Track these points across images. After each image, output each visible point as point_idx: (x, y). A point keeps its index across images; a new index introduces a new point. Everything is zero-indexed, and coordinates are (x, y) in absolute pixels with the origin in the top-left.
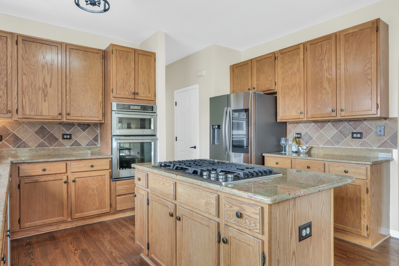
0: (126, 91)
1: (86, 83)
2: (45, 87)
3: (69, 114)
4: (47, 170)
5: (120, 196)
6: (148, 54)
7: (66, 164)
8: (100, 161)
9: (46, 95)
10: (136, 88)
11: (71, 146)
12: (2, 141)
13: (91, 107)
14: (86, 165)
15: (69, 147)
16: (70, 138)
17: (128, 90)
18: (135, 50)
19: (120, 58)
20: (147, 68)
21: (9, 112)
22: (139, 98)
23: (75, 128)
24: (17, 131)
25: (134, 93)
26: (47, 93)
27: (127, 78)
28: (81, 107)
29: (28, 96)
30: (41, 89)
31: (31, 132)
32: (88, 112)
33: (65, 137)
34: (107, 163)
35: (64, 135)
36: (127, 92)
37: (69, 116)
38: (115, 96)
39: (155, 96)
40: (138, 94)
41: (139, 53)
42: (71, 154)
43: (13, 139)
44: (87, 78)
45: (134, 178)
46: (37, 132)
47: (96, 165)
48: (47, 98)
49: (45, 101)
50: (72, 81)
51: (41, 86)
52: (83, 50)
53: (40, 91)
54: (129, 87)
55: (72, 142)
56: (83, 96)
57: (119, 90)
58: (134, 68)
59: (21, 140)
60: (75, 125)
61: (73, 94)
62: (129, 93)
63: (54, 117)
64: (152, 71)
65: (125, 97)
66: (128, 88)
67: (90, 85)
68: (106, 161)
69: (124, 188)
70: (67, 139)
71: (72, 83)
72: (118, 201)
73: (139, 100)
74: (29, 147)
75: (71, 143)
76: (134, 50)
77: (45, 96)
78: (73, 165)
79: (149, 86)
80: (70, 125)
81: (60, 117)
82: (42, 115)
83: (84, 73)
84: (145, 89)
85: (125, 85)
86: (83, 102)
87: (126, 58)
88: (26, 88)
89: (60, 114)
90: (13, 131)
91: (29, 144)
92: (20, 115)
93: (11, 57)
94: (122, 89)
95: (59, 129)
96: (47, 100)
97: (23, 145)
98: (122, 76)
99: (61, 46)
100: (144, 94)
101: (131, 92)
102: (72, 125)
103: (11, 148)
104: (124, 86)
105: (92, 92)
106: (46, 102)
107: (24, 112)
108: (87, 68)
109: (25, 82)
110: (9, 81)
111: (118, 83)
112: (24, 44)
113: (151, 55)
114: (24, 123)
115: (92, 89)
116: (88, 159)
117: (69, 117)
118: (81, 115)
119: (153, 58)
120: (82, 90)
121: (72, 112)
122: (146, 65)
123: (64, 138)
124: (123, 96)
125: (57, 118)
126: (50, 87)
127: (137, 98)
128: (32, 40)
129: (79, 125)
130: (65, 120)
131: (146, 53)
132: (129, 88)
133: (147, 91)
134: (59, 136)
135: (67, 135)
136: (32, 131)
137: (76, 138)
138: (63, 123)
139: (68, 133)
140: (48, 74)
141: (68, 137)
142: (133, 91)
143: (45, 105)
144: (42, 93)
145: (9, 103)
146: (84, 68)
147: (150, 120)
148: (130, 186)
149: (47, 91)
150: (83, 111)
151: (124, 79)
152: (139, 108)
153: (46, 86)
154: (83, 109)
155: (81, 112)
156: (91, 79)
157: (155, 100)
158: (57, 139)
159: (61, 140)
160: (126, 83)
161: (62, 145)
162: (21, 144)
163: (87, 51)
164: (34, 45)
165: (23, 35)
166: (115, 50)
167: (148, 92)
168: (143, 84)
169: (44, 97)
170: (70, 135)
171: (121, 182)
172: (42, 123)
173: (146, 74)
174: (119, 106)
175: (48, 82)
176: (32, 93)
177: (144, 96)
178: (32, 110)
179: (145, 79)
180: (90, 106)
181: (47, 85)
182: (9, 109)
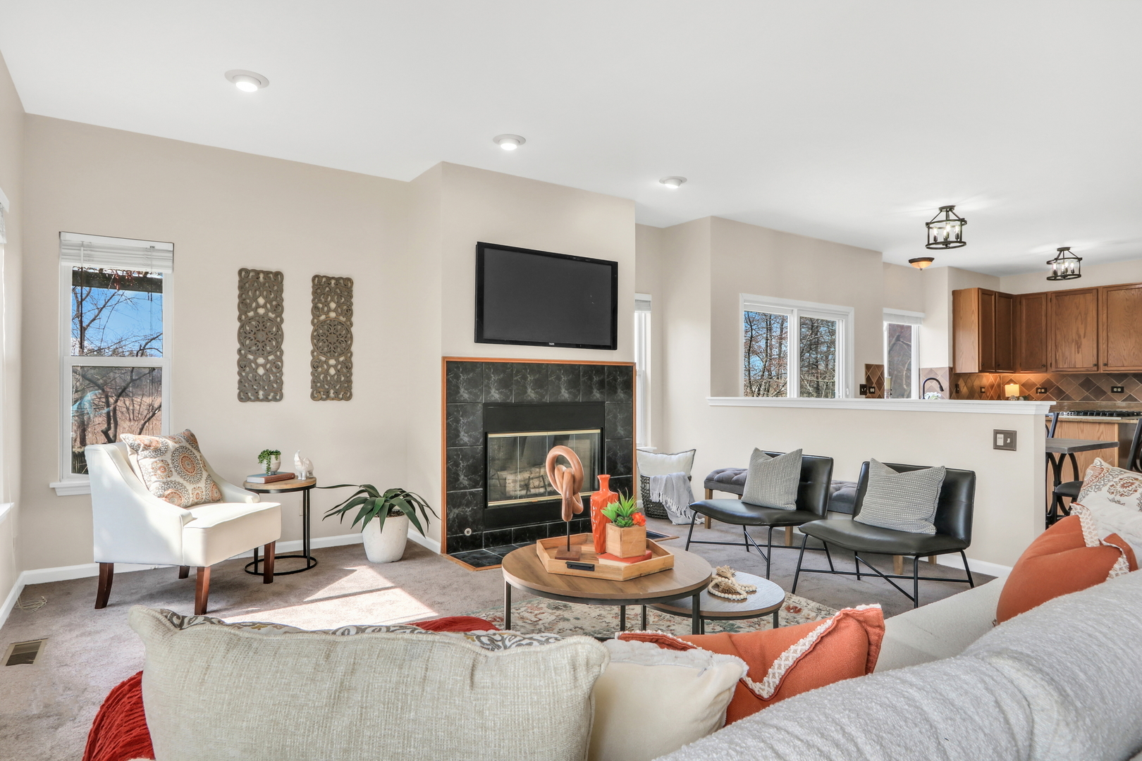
1: (1129, 326)
3: (1106, 365)
9: (1079, 346)
11: (1121, 400)
13: (1136, 355)
16: (1122, 391)
21: (1044, 366)
23: (1128, 380)
24: (1061, 383)
26: (1081, 344)
28: (1122, 356)
29: (1061, 349)
30: (1074, 341)
31: (1076, 385)
32: (1133, 361)
33: (1115, 390)
35: (1113, 388)
43: (1056, 391)
44: (1129, 321)
46: (1081, 385)
48: (1080, 350)
49: (1078, 353)
50: (1110, 327)
51: (1074, 338)
52: (1124, 288)
53: (1074, 343)
55: (1124, 396)
56: (1125, 342)
59: (1065, 393)
60: (1127, 377)
61: (1112, 342)
63: (1088, 369)
67: (1134, 328)
70: (1117, 392)
71: (1110, 330)
74: (1073, 400)
80: (1118, 376)
81: (1095, 368)
82: (1075, 368)
83: (1126, 315)
86: (1125, 349)
88: (1059, 341)
89: (1096, 365)
90: (1057, 384)
91: (1072, 397)
92: (1055, 369)
93: (1046, 315)
95: (1109, 381)
96: (1080, 352)
97: (1066, 397)
103: (1055, 400)
105: (1138, 336)
106: (1080, 354)
107: (1057, 365)
108: (1130, 309)
109: (1059, 337)
110: (1044, 337)
112: (1057, 300)
114: (1066, 376)
115: (1137, 332)
117: (1107, 368)
118: (1122, 364)
120: (1124, 335)
121: (1110, 362)
123: (1113, 392)
125: (1091, 369)
126: (1084, 337)
128: (1066, 294)
130: (1102, 372)
134: (1107, 389)
135: (1117, 388)
136: (1076, 383)
137: (1131, 392)
139: (1119, 385)
140: (1082, 324)
141: (1120, 390)
143: (1079, 357)
144: (1075, 345)
145: (1044, 358)
146: (1125, 309)
149: (1081, 342)
150: (1125, 359)
153: (1079, 337)
155: (1123, 361)
156: (1135, 320)
158: (1104, 393)
159: (1109, 393)
161: (1111, 399)
169: (1078, 348)
170: (1122, 388)
175: (1082, 334)
176: (1065, 346)
178: (1066, 363)
180: (1134, 353)
182: (1044, 362)
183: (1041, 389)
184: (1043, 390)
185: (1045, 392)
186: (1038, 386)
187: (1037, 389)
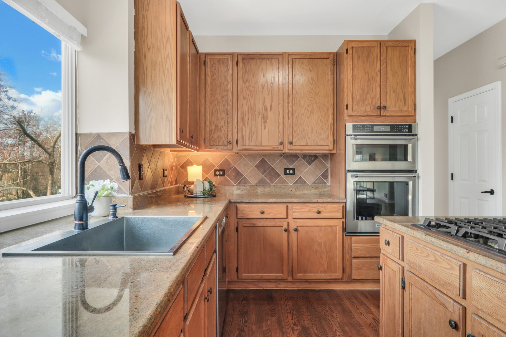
0: (367, 105)
1: (312, 101)
2: (265, 111)
3: (291, 143)
4: (266, 212)
5: (356, 258)
6: (402, 44)
7: (287, 207)
8: (330, 206)
9: (266, 120)
10: (383, 99)
11: (294, 183)
12: (224, 176)
13: (319, 133)
14: (311, 210)
15: (292, 185)
16: (293, 174)
17: (369, 104)
18: (381, 43)
19: (359, 57)
20: (401, 67)
21: (230, 143)
22: (388, 114)
23: (299, 161)
24: (238, 164)
25: (380, 108)
26: (267, 118)
27: (368, 86)
28: (306, 134)
29: (247, 123)
30: (261, 114)
31: (252, 166)
32: (315, 140)
33: (288, 172)
34: (339, 210)
35: (286, 169)
36: (369, 107)
37: (291, 145)
38: (351, 115)
39: (415, 109)
40: (385, 107)
41: (387, 45)
42: (294, 194)
43: (234, 174)
44: (313, 94)
45: (379, 235)
46: (257, 167)
47: (324, 211)
48: (267, 125)
50: (295, 100)
51: (261, 111)
52: (308, 57)
53: (260, 117)
54: (372, 99)
55: (295, 178)
56: (308, 118)
57: (356, 105)
58: (379, 70)
59: (242, 175)
60: (299, 157)
61: (297, 117)
62: (372, 108)
63: (274, 148)
64: (410, 70)
65: (365, 114)
66: (370, 101)
67: (317, 103)
68: (337, 206)
69: (363, 248)
70: (290, 174)
71: (295, 103)
72: (354, 266)
73: (387, 118)
74: (250, 183)
75: (294, 180)
76: (379, 43)
77: (265, 122)
78: (295, 209)
79: (405, 94)
80: (293, 157)
81: (281, 147)
82: (261, 146)
83: (310, 88)
84: (398, 99)
85: (366, 97)
86: (308, 126)
87: (368, 57)
88: (246, 114)
89: (282, 143)
90: (235, 165)
91: (249, 180)
92: (240, 147)
93: (232, 81)
94: (360, 103)
95: (281, 162)
96: (267, 127)
97: (243, 181)
98: (360, 85)
99: (282, 58)
100: (395, 107)
101: (374, 106)
102: (296, 156)
103: (233, 184)
104: (364, 98)
105: (320, 112)
106: (266, 129)
107: (244, 143)
108: (313, 81)
109: (245, 108)
110: (230, 108)
111: (356, 95)
112: (244, 64)
113: (407, 45)
114: (245, 155)
115: (320, 107)
116: (313, 202)
117: (291, 147)
118: (306, 143)
119: (412, 48)
120: (307, 110)
121: (295, 140)
122: (400, 62)
123: (286, 174)
124: (362, 113)
125: (277, 148)
126: (271, 110)
127: (384, 114)
128: (252, 57)
129: (305, 156)
130: (287, 151)
131: (399, 44)
132: (372, 101)
133: (401, 101)
134: (281, 171)
135: (290, 169)
136: (252, 164)
137: (301, 174)
138: (285, 154)
139: (291, 167)
140: (268, 95)
141: (291, 172)
142: (378, 104)
143: (265, 133)
144: (262, 119)
145: (230, 133)
146: (309, 81)
147: (406, 147)
148: (373, 246)
149: (267, 116)
150: (309, 138)
151: (364, 88)
152: (388, 129)
154: (308, 136)
155: (306, 140)
156: (318, 94)
157: (415, 115)
158: (279, 175)
159: (283, 175)
160: (367, 94)
161: (284, 182)
162: (242, 179)
163: (313, 57)
164: (253, 62)
165: (243, 53)
166: (351, 49)
167: (402, 104)
168: (394, 92)
170: (294, 170)
171: (359, 238)
172: (263, 155)
173: (398, 76)
174: (357, 128)
175: (268, 105)
176: (252, 119)
177: (395, 110)
178: (252, 140)
179: (397, 83)
180: (317, 131)
181: (267, 108)
182: (230, 139)
183: (219, 171)
184: (221, 173)
185: (223, 175)
186: (216, 168)
187: (216, 171)
